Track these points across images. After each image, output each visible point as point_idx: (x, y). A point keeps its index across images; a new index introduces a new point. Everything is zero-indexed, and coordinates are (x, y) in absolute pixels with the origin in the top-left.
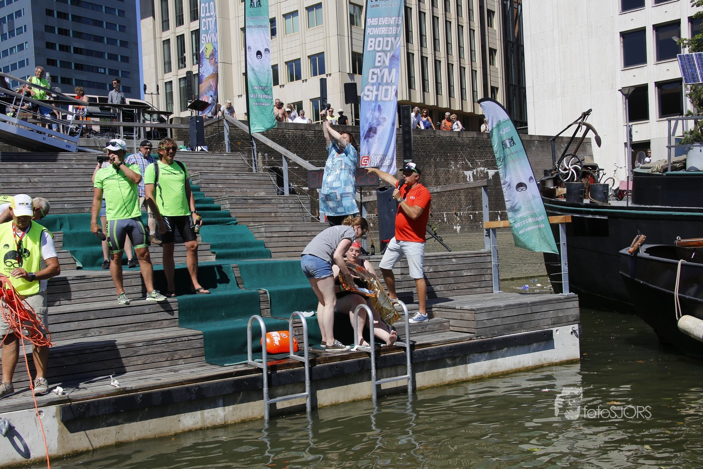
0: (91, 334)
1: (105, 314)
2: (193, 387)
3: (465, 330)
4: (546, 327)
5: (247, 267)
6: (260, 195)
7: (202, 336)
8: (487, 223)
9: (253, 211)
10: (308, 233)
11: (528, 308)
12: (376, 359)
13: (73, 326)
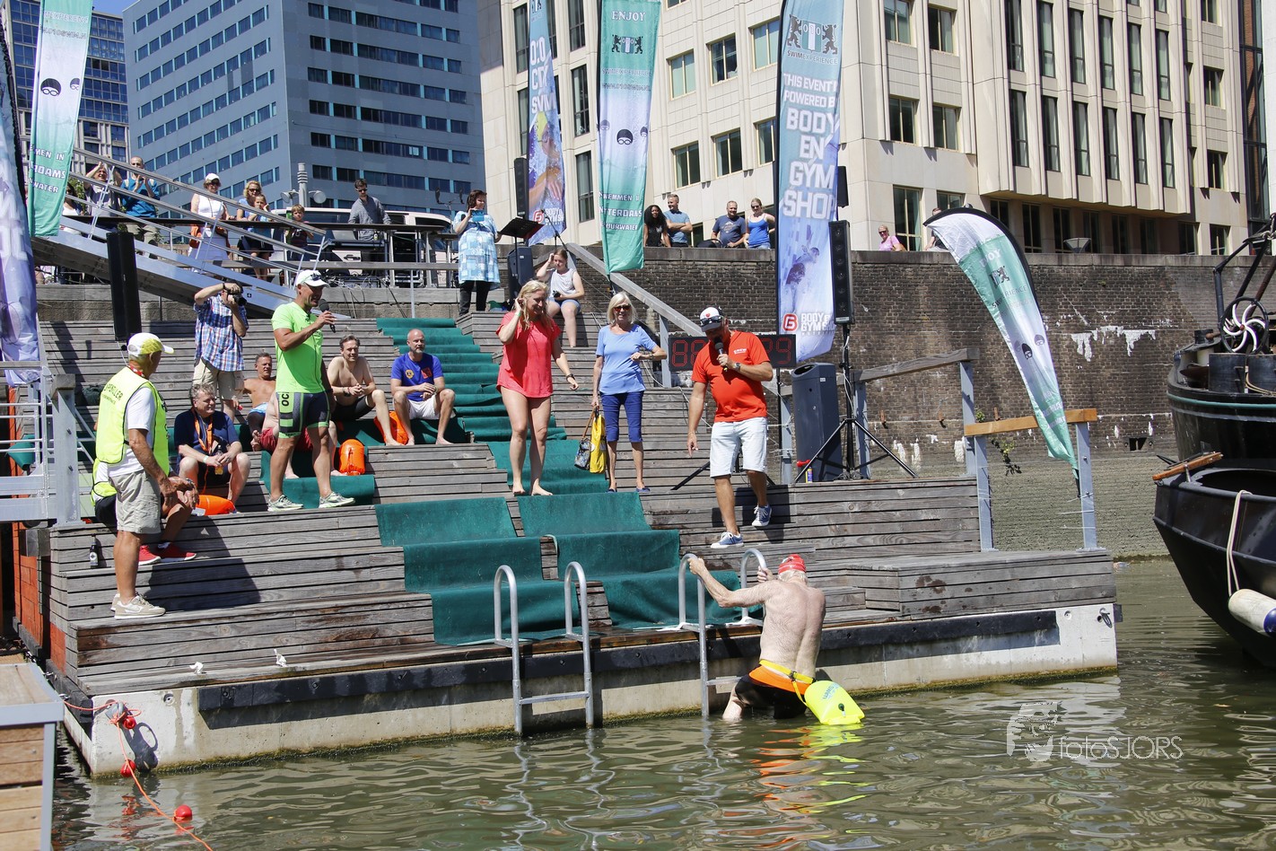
2: (400, 671)
3: (886, 605)
4: (1042, 606)
7: (430, 602)
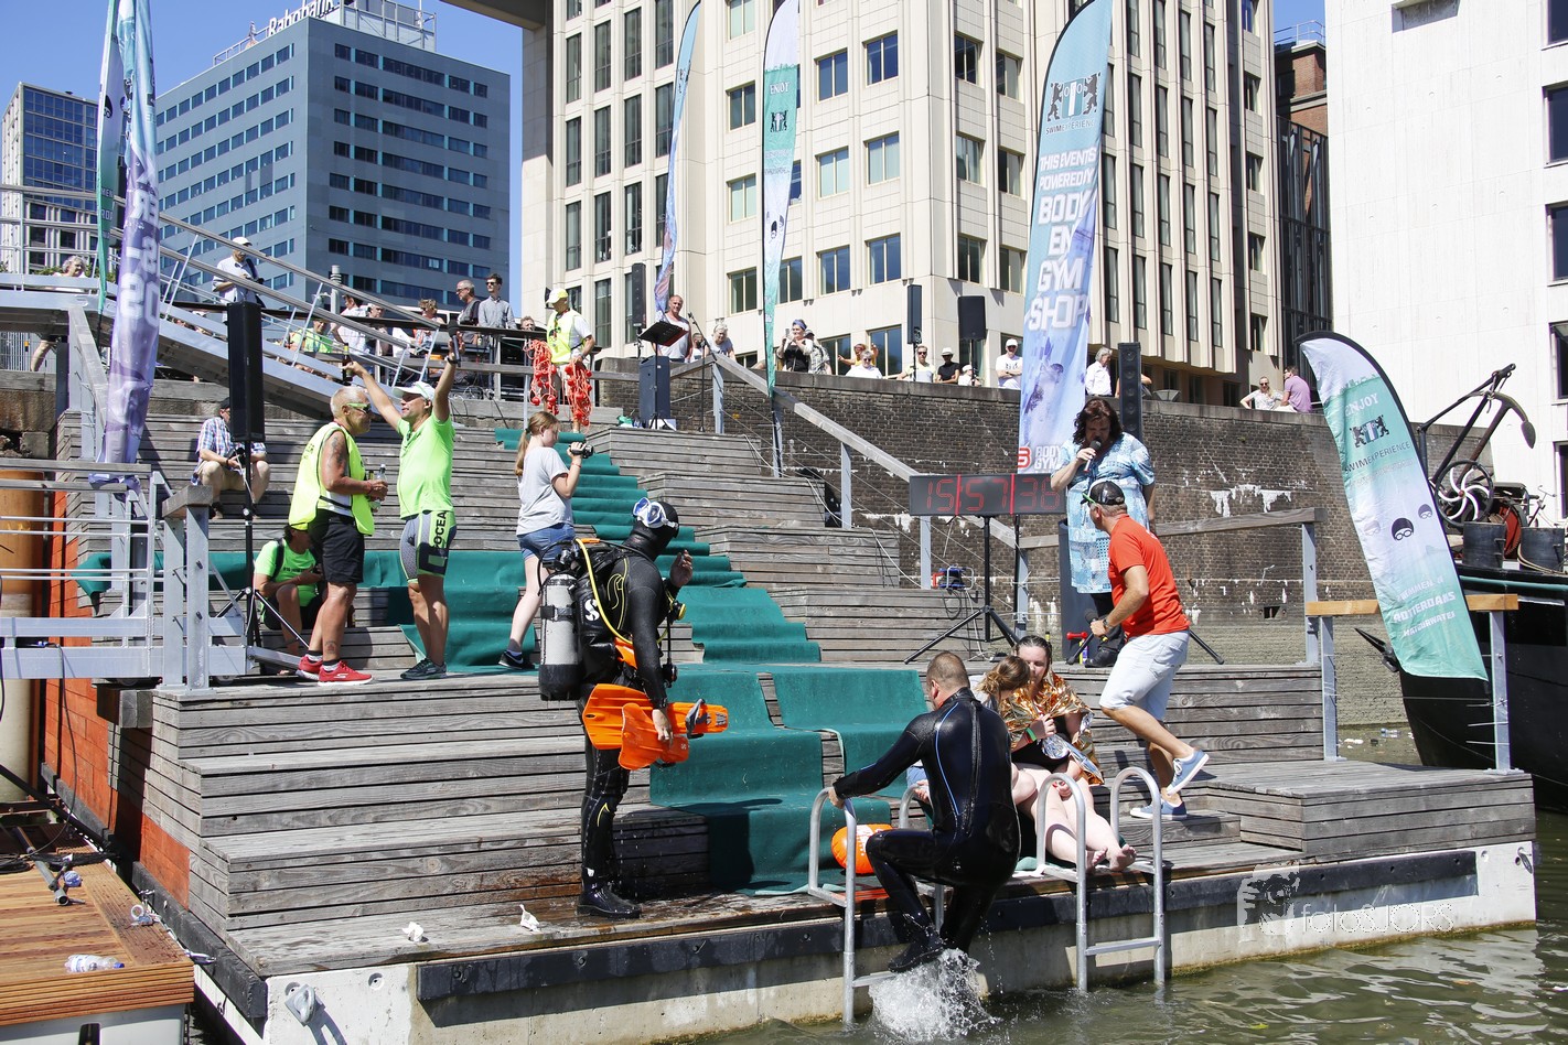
0: (466, 809)
1: (497, 768)
2: (696, 939)
3: (1277, 841)
4: (1459, 844)
5: (791, 680)
6: (789, 527)
7: (704, 828)
8: (1312, 604)
9: (778, 558)
10: (899, 611)
11: (1421, 799)
12: (1088, 898)
13: (432, 790)
